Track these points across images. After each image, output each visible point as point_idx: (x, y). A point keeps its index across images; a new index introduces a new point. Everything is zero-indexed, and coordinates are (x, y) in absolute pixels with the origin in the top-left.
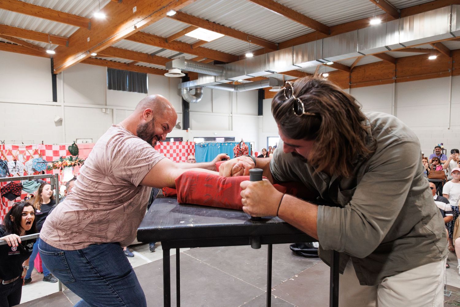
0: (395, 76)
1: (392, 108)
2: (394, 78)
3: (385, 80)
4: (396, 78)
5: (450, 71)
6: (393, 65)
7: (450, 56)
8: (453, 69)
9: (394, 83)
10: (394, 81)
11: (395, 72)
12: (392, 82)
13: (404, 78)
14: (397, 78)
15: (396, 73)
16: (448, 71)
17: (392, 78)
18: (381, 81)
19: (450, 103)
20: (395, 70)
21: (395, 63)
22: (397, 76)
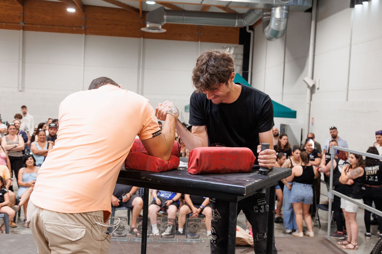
0: (23, 21)
1: (19, 62)
2: (22, 24)
3: (11, 24)
4: (24, 24)
5: (83, 28)
6: (19, 5)
7: (84, 11)
8: (87, 26)
9: (22, 31)
10: (22, 27)
11: (22, 16)
12: (18, 28)
13: (33, 26)
14: (26, 25)
15: (24, 18)
16: (82, 27)
17: (19, 23)
18: (5, 25)
19: (83, 65)
20: (23, 14)
21: (23, 5)
22: (25, 22)
